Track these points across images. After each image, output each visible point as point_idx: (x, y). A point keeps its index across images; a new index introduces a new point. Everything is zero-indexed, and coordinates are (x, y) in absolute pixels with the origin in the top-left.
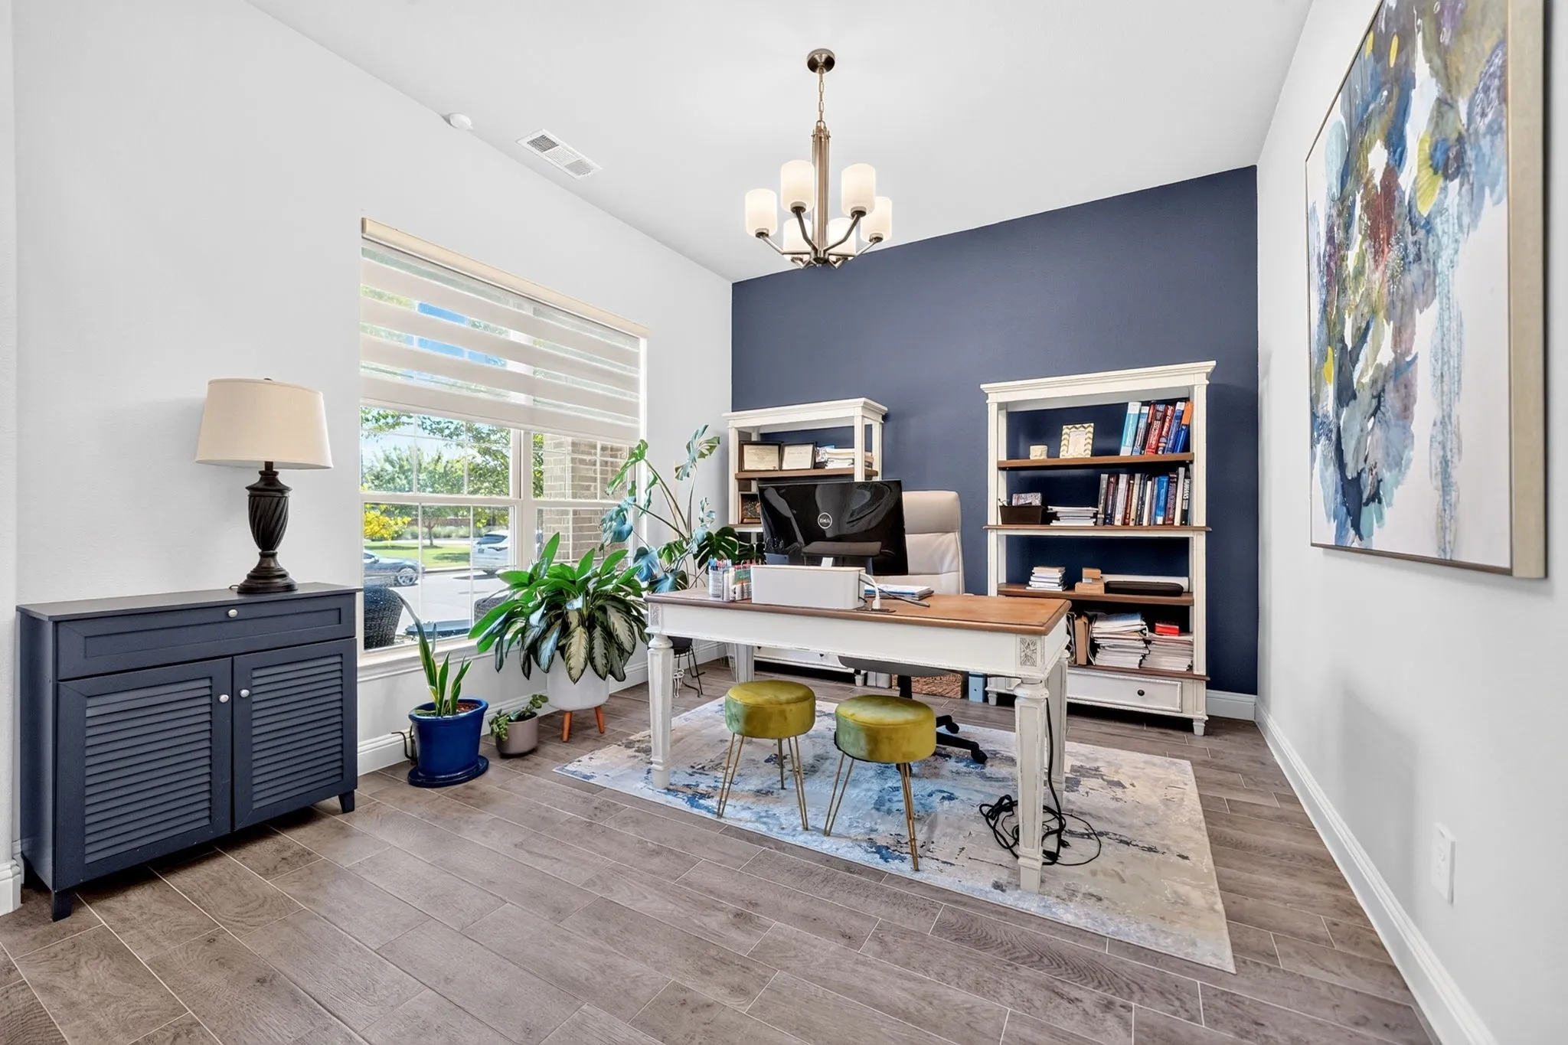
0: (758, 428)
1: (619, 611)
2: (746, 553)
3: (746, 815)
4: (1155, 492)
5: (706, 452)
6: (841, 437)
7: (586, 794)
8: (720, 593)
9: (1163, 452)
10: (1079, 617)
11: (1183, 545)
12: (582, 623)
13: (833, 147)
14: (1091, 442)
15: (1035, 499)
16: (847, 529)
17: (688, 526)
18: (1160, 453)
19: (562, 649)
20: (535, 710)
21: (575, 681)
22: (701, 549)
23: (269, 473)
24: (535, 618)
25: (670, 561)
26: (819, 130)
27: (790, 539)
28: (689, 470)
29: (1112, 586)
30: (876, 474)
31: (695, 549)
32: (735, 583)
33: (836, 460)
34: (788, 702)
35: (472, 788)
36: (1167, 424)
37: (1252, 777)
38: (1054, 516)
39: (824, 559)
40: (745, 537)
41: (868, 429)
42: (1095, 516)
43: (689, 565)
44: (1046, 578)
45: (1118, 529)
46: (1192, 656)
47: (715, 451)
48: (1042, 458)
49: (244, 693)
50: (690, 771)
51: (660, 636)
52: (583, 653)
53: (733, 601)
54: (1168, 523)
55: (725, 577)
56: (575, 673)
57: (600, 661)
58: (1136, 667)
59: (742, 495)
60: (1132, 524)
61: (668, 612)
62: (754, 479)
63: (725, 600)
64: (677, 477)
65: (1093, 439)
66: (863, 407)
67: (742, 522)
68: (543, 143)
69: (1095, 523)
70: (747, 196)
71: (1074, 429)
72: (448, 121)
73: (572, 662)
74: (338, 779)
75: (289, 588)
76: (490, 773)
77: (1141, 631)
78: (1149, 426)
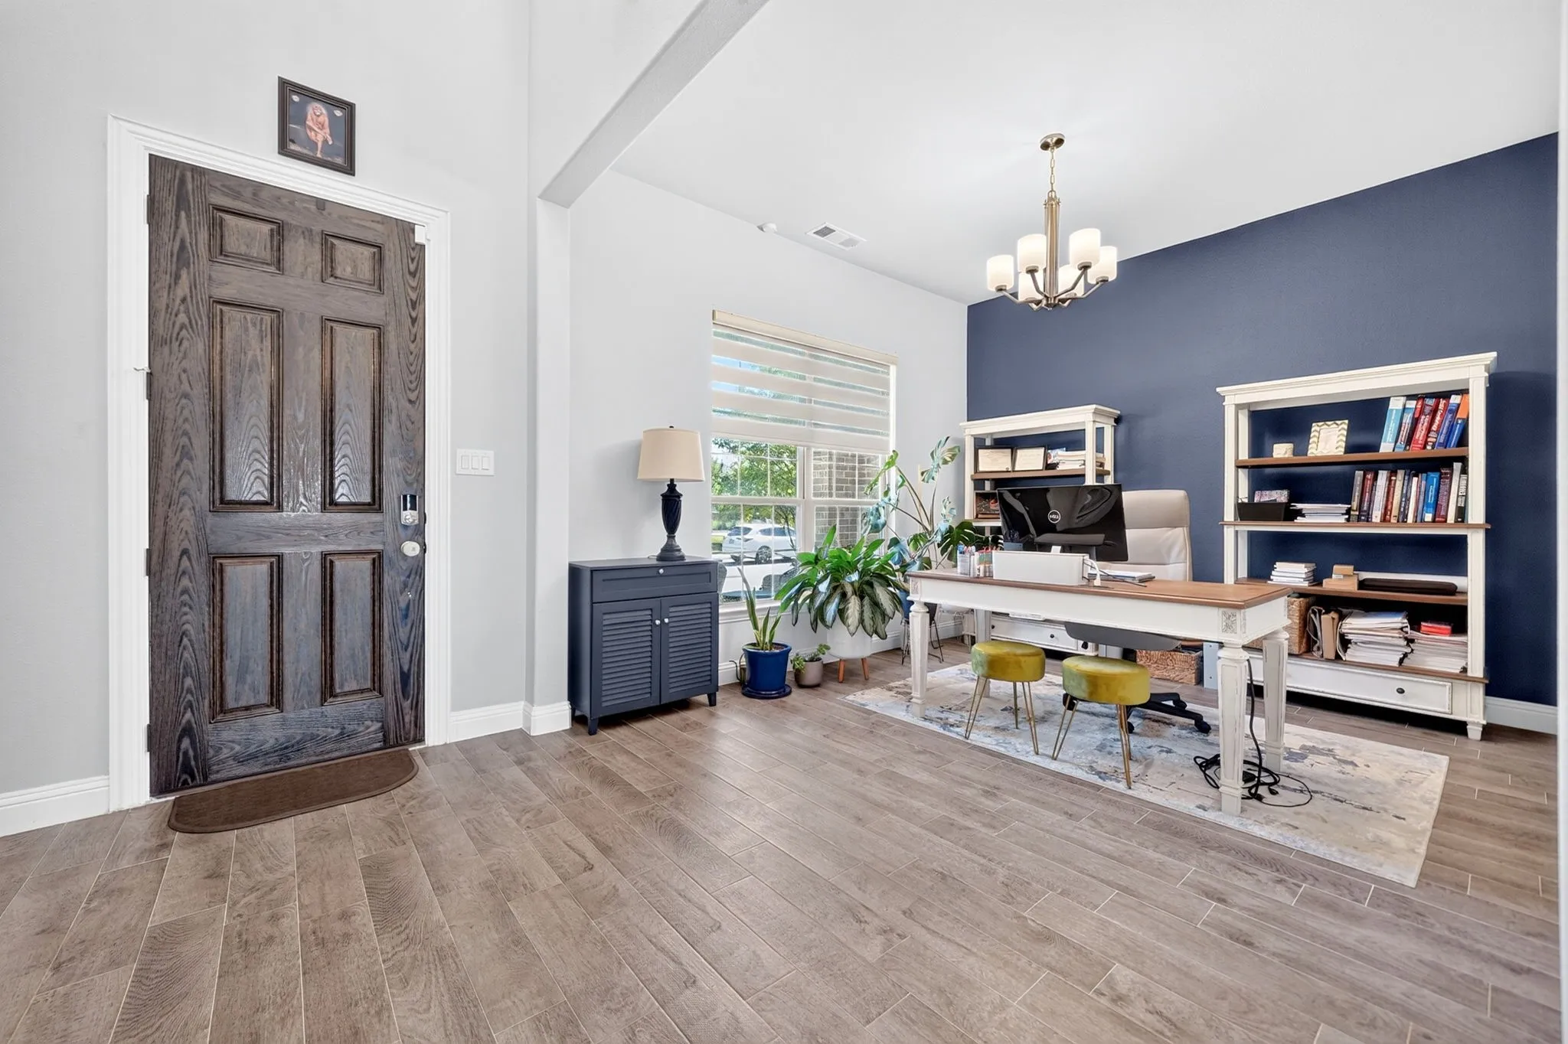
0: (992, 434)
1: (881, 585)
2: (983, 542)
3: (988, 740)
4: (1423, 489)
5: (949, 459)
6: (1072, 440)
7: (865, 715)
8: (968, 572)
9: (1433, 448)
10: (1327, 612)
11: (1460, 543)
12: (854, 593)
13: (1062, 211)
14: (1344, 439)
15: (1281, 496)
16: (1076, 523)
17: (931, 522)
18: (1429, 448)
19: (841, 613)
20: (821, 656)
21: (852, 634)
22: (944, 539)
23: (672, 486)
24: (823, 587)
25: (916, 549)
26: (1051, 199)
27: (1024, 532)
28: (934, 474)
29: (1366, 583)
30: (1108, 473)
31: (939, 539)
32: (980, 563)
33: (1067, 461)
34: (1023, 655)
35: (784, 702)
36: (1438, 418)
37: (1524, 778)
38: (1300, 513)
39: (1053, 547)
40: (981, 530)
41: (1100, 432)
42: (1348, 512)
43: (933, 552)
44: (1291, 574)
45: (1376, 526)
46: (1466, 657)
47: (956, 458)
48: (1287, 456)
49: (666, 620)
50: (941, 710)
51: (919, 602)
52: (857, 615)
53: (978, 578)
54: (1439, 519)
55: (971, 559)
56: (852, 628)
57: (868, 622)
58: (1396, 664)
59: (977, 494)
60: (1394, 520)
61: (924, 584)
62: (988, 480)
63: (972, 575)
64: (923, 480)
65: (1347, 437)
66: (1094, 413)
67: (977, 517)
68: (825, 232)
69: (1348, 520)
70: (988, 262)
71: (1325, 426)
72: (762, 230)
73: (850, 621)
74: (709, 683)
75: (682, 558)
76: (793, 695)
77: (1402, 629)
78: (1415, 422)
